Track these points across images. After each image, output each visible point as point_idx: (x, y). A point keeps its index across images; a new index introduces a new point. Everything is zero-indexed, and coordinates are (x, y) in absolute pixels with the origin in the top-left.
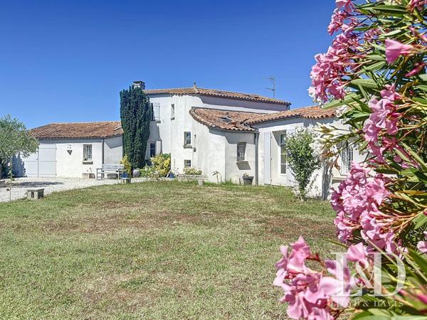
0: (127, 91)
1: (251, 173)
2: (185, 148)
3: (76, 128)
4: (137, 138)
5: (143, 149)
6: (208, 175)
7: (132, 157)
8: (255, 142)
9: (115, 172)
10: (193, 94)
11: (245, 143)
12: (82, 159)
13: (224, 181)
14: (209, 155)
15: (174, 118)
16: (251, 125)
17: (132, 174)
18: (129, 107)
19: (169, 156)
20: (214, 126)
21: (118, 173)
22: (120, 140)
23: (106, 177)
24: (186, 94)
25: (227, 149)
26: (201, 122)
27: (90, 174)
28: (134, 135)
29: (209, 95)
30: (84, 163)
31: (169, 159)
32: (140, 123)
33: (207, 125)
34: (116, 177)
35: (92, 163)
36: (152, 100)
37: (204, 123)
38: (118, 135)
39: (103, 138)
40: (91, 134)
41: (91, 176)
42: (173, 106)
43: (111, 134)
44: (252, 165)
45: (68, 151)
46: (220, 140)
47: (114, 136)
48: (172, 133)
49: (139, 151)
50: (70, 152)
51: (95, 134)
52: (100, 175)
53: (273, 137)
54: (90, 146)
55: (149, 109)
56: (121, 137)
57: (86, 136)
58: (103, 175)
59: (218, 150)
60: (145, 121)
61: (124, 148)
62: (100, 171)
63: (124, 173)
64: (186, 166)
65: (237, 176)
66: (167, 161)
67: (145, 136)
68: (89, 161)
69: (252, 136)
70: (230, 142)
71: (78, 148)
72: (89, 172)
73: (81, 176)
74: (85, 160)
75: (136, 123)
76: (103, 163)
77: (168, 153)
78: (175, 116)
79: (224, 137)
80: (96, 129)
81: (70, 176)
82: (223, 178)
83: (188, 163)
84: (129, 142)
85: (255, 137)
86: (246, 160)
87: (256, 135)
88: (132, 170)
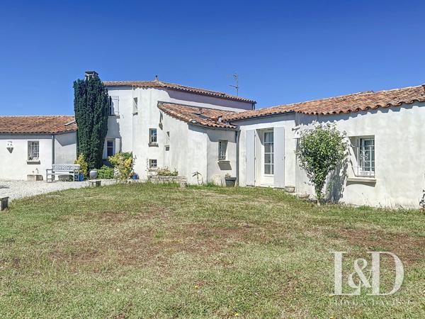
0: (83, 81)
1: (232, 174)
2: (150, 146)
3: (16, 122)
4: (94, 134)
5: (100, 146)
6: (187, 176)
7: (87, 156)
8: (236, 141)
9: (68, 173)
10: (159, 87)
11: (226, 142)
12: (26, 158)
13: (205, 183)
14: (189, 154)
15: (137, 113)
16: (230, 122)
17: (88, 175)
18: (86, 99)
19: (131, 155)
20: (194, 122)
21: (73, 174)
22: (73, 136)
23: (57, 178)
24: (151, 87)
25: (208, 147)
26: (177, 118)
27: (37, 176)
28: (91, 131)
29: (176, 89)
30: (28, 163)
31: (130, 159)
32: (98, 117)
33: (186, 121)
34: (70, 178)
35: (39, 163)
36: (111, 93)
37: (182, 119)
38: (71, 131)
39: (54, 134)
40: (36, 130)
41: (39, 178)
42: (136, 100)
43: (62, 129)
44: (233, 165)
45: (9, 149)
46: (201, 138)
47: (66, 132)
48: (134, 129)
49: (96, 149)
50: (11, 150)
51: (43, 128)
52: (50, 177)
53: (257, 135)
54: (37, 144)
55: (108, 102)
56: (75, 133)
57: (31, 132)
58: (53, 177)
59: (199, 148)
60: (103, 116)
61: (78, 145)
62: (50, 172)
63: (80, 174)
64: (151, 166)
65: (219, 177)
66: (128, 161)
67: (103, 132)
68: (35, 160)
69: (233, 133)
70: (212, 139)
71: (21, 145)
72: (36, 173)
73: (26, 178)
74: (30, 159)
75: (93, 118)
76: (53, 163)
77: (130, 151)
78: (139, 110)
79: (206, 135)
80: (42, 124)
81: (11, 178)
82: (205, 180)
83: (153, 163)
84: (84, 139)
85: (236, 135)
86: (227, 160)
87: (237, 133)
88: (88, 170)
